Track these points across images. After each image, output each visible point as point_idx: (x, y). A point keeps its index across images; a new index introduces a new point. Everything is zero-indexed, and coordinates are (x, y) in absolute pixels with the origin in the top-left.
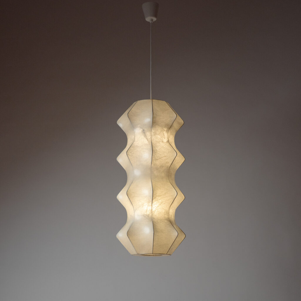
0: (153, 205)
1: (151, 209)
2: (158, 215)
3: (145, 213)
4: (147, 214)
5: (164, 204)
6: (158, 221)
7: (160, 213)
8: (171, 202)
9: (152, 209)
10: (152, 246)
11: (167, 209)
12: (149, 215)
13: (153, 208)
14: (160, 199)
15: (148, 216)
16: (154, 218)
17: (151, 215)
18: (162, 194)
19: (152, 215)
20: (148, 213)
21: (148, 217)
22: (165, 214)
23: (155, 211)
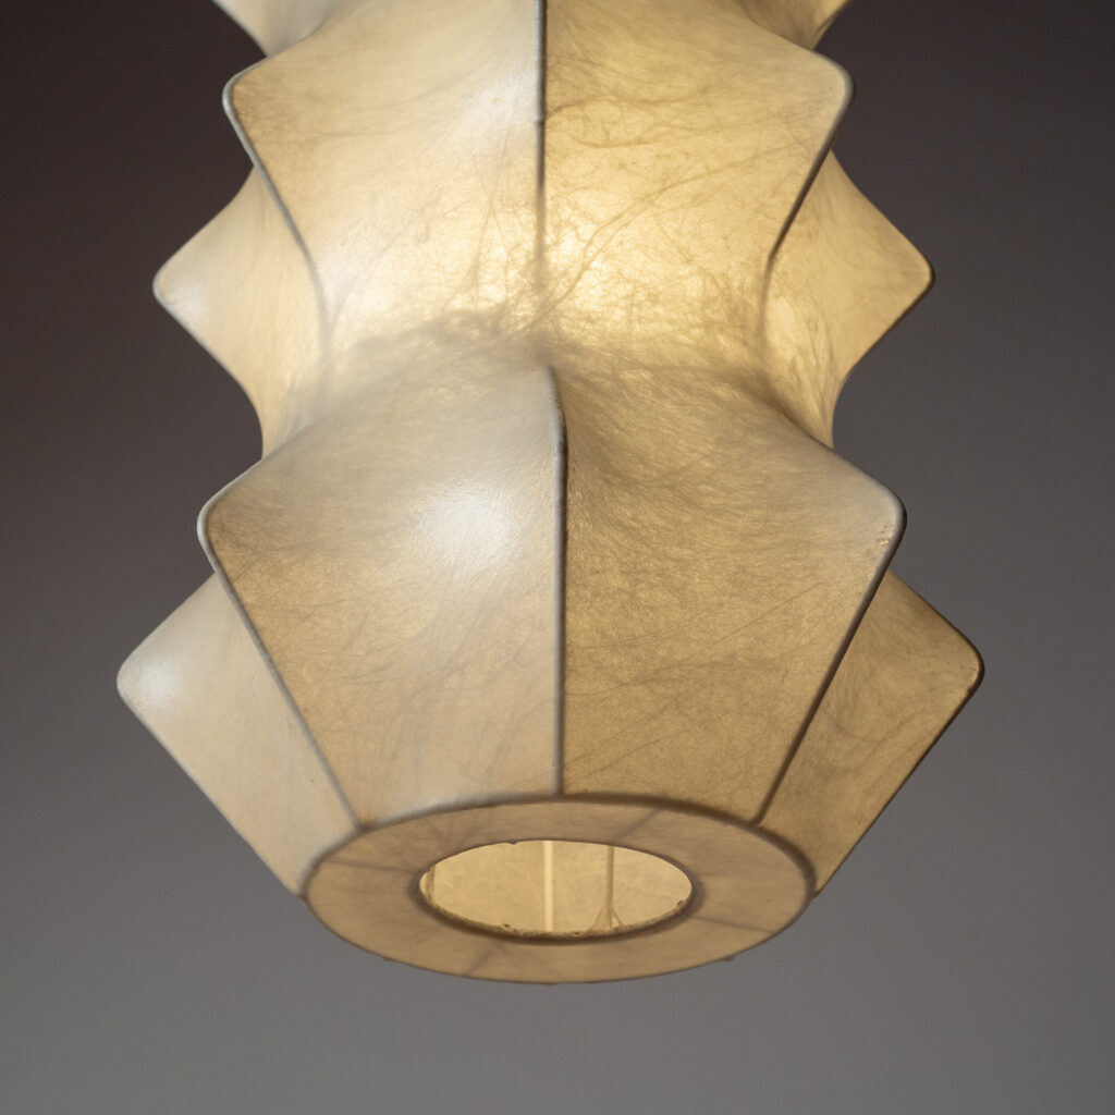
0: (550, 191)
1: (529, 245)
2: (619, 314)
3: (459, 303)
4: (483, 306)
5: (698, 199)
6: (629, 376)
7: (654, 299)
8: (776, 190)
9: (540, 251)
10: (551, 660)
11: (741, 275)
12: (502, 311)
13: (549, 239)
14: (639, 141)
15: (492, 324)
16: (574, 348)
17: (526, 310)
18: (661, 90)
19: (546, 309)
20: (493, 294)
21: (495, 331)
22: (708, 325)
23: (585, 268)
